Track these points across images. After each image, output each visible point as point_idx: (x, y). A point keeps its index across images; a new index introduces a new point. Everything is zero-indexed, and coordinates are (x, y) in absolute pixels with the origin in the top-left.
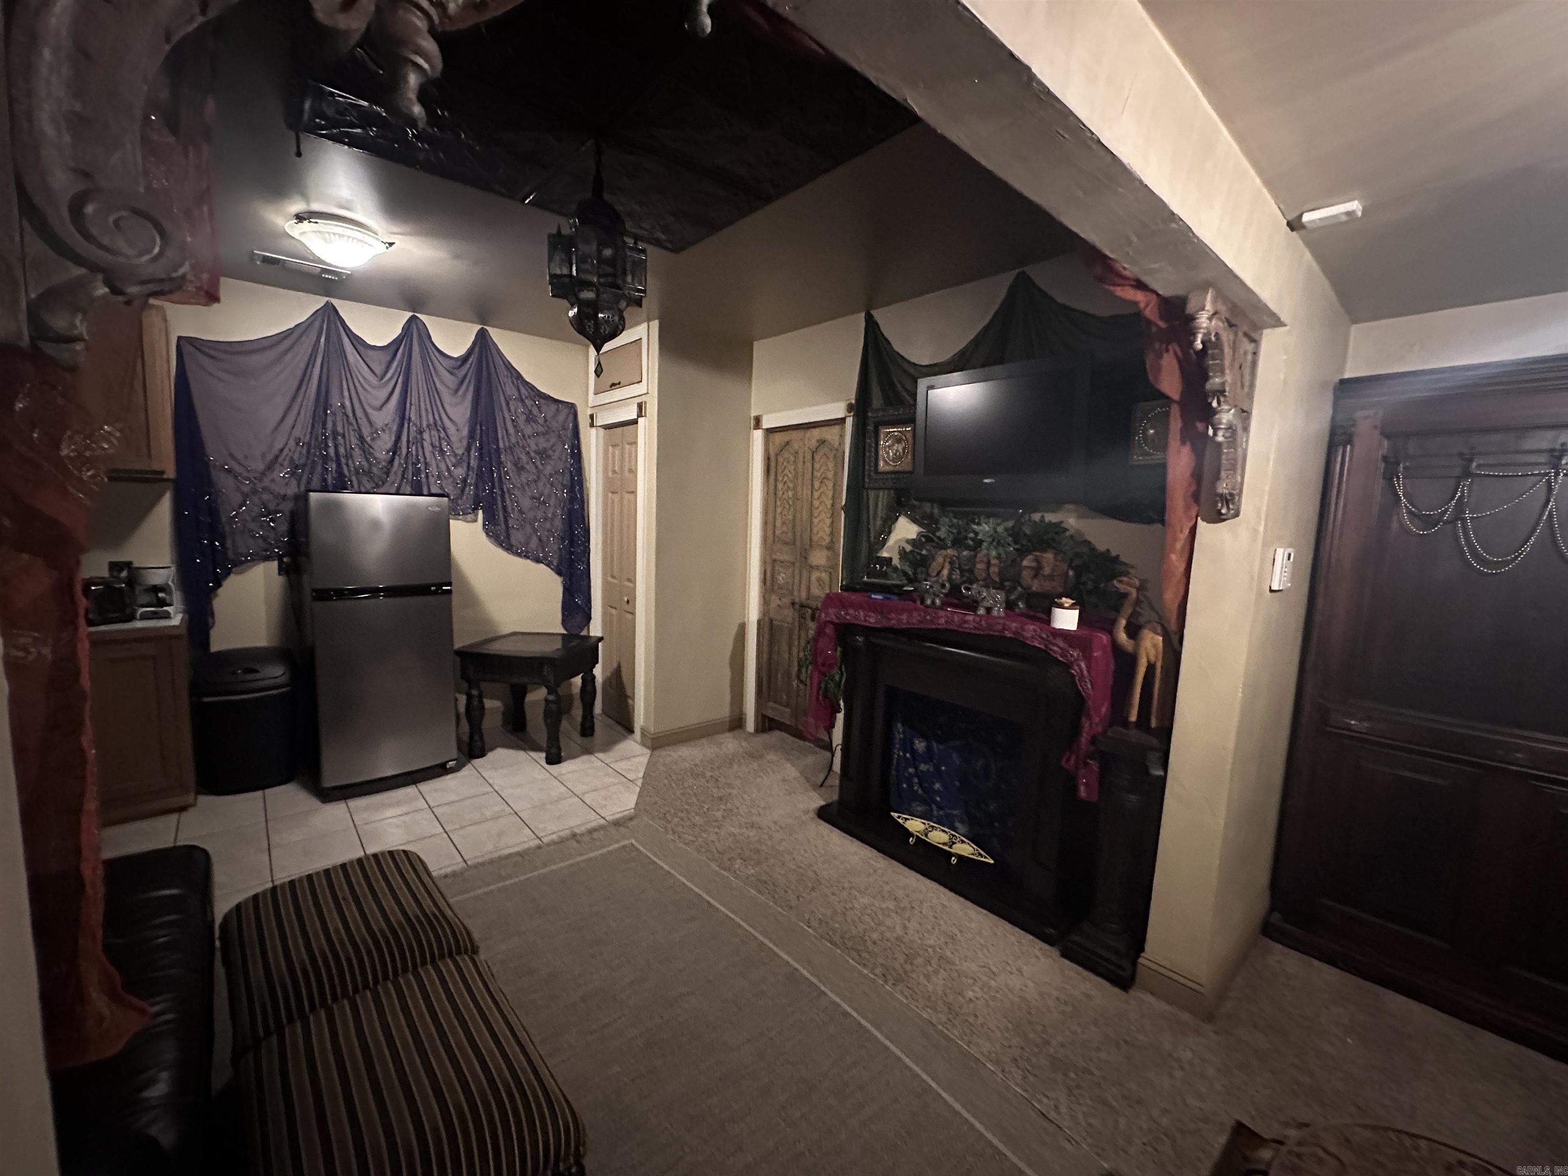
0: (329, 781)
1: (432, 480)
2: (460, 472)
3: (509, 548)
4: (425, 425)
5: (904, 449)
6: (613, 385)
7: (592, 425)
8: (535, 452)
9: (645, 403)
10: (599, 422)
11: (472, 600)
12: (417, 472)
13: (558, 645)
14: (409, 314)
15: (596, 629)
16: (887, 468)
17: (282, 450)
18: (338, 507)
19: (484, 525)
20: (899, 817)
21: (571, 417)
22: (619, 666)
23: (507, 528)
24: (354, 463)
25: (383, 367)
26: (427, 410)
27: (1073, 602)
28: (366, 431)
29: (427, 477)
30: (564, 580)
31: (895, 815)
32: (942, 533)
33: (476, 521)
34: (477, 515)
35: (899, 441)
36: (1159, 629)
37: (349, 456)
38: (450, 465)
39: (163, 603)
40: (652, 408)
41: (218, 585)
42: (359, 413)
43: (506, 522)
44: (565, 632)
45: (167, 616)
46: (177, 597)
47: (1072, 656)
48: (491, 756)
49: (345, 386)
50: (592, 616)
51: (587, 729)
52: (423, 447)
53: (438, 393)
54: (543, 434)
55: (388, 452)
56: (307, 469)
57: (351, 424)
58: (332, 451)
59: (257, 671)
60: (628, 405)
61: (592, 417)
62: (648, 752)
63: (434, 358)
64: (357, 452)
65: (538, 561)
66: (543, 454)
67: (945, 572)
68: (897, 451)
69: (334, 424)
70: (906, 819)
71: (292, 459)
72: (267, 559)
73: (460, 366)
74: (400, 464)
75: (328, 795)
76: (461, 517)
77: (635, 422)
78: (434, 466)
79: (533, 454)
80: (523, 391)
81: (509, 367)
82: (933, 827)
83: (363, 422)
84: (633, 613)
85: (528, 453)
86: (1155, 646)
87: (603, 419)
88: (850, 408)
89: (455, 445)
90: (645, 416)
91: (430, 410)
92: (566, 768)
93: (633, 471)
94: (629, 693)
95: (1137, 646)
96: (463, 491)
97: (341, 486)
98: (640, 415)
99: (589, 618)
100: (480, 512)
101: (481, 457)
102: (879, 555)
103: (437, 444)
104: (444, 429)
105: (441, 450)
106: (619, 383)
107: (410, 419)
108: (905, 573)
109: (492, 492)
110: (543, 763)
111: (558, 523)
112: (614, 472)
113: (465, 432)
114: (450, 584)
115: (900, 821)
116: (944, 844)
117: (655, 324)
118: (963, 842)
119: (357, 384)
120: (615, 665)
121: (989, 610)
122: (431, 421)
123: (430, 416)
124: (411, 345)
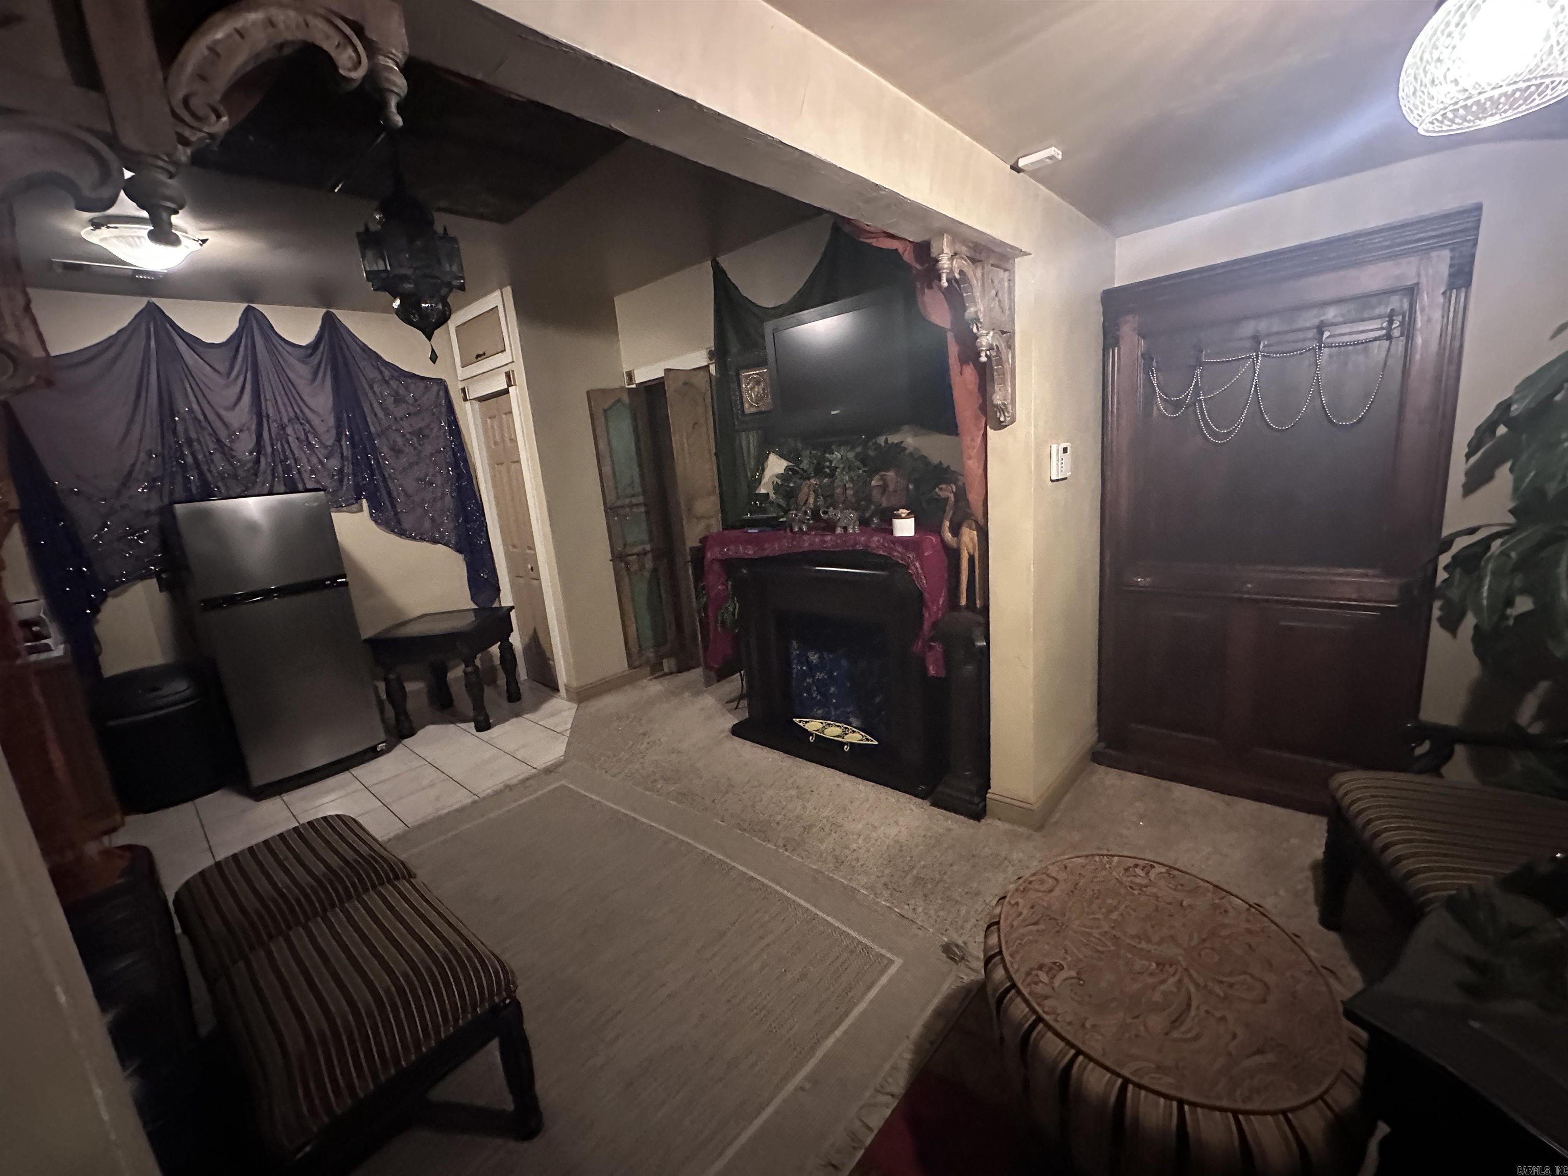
0: (258, 780)
1: (305, 476)
2: (334, 464)
3: (402, 533)
4: (285, 420)
5: (764, 390)
6: (478, 356)
7: (465, 399)
8: (410, 433)
9: (513, 371)
10: (472, 395)
11: (371, 588)
12: (288, 469)
13: (471, 618)
14: (244, 306)
15: (506, 599)
16: (753, 410)
17: (134, 465)
18: (207, 515)
19: (371, 514)
20: (800, 721)
21: (442, 393)
22: (535, 630)
23: (396, 514)
24: (217, 469)
25: (227, 364)
26: (284, 405)
27: (908, 512)
28: (223, 434)
29: (299, 472)
30: (465, 556)
31: (796, 720)
32: (805, 465)
33: (361, 510)
34: (361, 506)
35: (758, 383)
36: (974, 526)
37: (210, 460)
38: (321, 457)
39: (38, 636)
40: (521, 377)
41: (96, 610)
42: (212, 417)
43: (394, 506)
44: (476, 607)
45: (48, 648)
46: (53, 629)
47: (909, 558)
48: (421, 733)
49: (189, 389)
50: (501, 588)
51: (514, 695)
52: (288, 442)
53: (292, 384)
54: (415, 414)
55: (251, 453)
56: (167, 480)
57: (203, 428)
58: (190, 460)
59: (160, 689)
60: (498, 374)
61: (463, 390)
62: (575, 706)
63: (280, 348)
64: (217, 457)
65: (435, 541)
66: (420, 434)
67: (811, 500)
68: (758, 392)
69: (186, 430)
70: (806, 722)
71: (147, 473)
72: (142, 578)
73: (311, 355)
74: (268, 464)
75: (260, 794)
76: (344, 509)
77: (506, 392)
78: (305, 461)
79: (408, 436)
80: (387, 374)
81: (365, 348)
82: (829, 724)
83: (217, 424)
84: (538, 579)
85: (403, 435)
86: (972, 539)
87: (473, 393)
88: (711, 355)
89: (324, 438)
90: (515, 385)
91: (288, 404)
92: (495, 732)
93: (514, 441)
94: (548, 655)
95: (959, 542)
96: (341, 481)
97: (208, 494)
98: (509, 385)
99: (498, 590)
100: (364, 501)
101: (353, 445)
102: (757, 492)
103: (303, 437)
104: (309, 422)
105: (310, 443)
106: (484, 354)
107: (268, 416)
108: (779, 506)
109: (372, 479)
110: (474, 731)
111: (449, 501)
112: (496, 443)
113: (331, 421)
114: (344, 576)
115: (801, 724)
116: (838, 736)
117: (508, 290)
118: (854, 732)
119: (202, 386)
120: (531, 632)
121: (845, 529)
122: (292, 415)
123: (290, 409)
124: (253, 337)
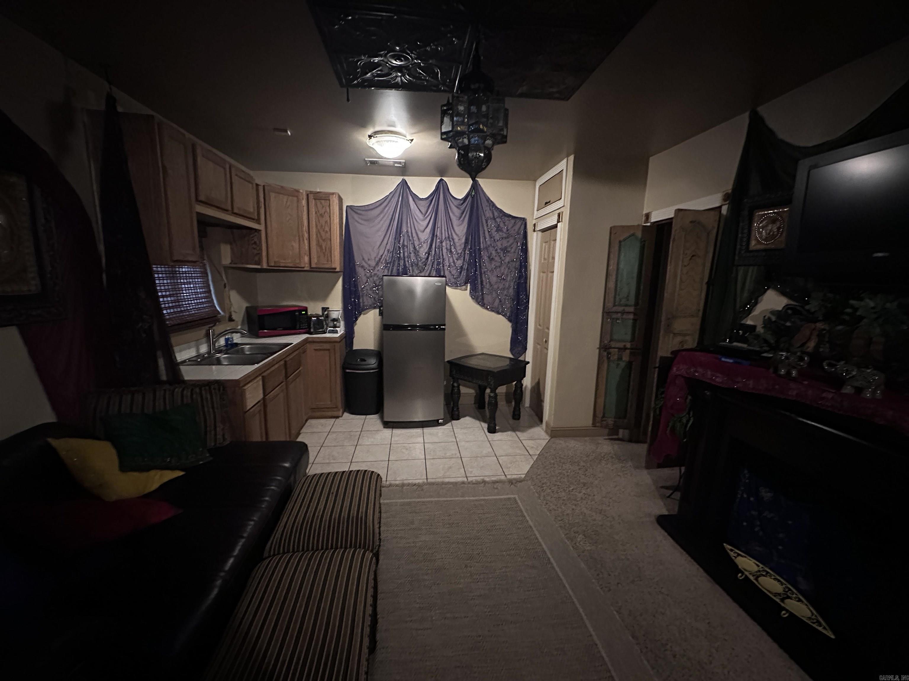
1: (446, 268)
2: (459, 263)
3: (483, 305)
4: (444, 238)
5: (779, 228)
6: (546, 203)
7: (534, 231)
8: (500, 249)
9: (562, 212)
10: (538, 228)
11: (460, 332)
12: (438, 264)
13: (508, 362)
14: (439, 179)
15: (529, 356)
16: (759, 247)
17: (382, 256)
19: (470, 292)
20: (732, 550)
21: (523, 227)
23: (483, 294)
24: (411, 261)
25: (426, 209)
26: (445, 230)
28: (416, 243)
29: (443, 266)
30: (512, 325)
31: (728, 547)
32: (813, 306)
33: (466, 290)
34: (467, 287)
35: (773, 221)
37: (409, 257)
38: (455, 259)
39: (335, 326)
40: (566, 217)
41: (357, 319)
42: (414, 235)
43: (482, 290)
44: (511, 356)
45: (336, 332)
46: (342, 323)
48: (462, 420)
49: (409, 221)
50: (528, 347)
51: (516, 416)
52: (442, 250)
53: (451, 220)
54: (506, 238)
55: (425, 254)
56: (392, 264)
57: (410, 240)
58: (402, 255)
59: (365, 361)
60: (553, 215)
61: (535, 225)
62: (548, 438)
63: (450, 201)
64: (412, 255)
65: (498, 313)
66: (505, 250)
67: (812, 345)
68: (771, 231)
69: (404, 241)
70: (739, 555)
71: (386, 260)
72: (375, 308)
73: (462, 204)
74: (431, 260)
75: (387, 425)
76: (459, 288)
77: (556, 226)
78: (447, 260)
79: (499, 251)
80: (496, 214)
81: (488, 200)
82: (768, 573)
83: (416, 238)
84: (547, 349)
85: (496, 250)
88: (726, 197)
89: (458, 248)
90: (562, 221)
91: (447, 230)
92: (497, 436)
93: (553, 258)
94: (542, 398)
96: (461, 273)
97: (405, 273)
98: (558, 222)
99: (526, 349)
100: (469, 285)
101: (471, 254)
102: (743, 322)
103: (449, 247)
104: (453, 239)
105: (451, 252)
106: (549, 202)
107: (437, 235)
109: (475, 273)
110: (486, 431)
111: (511, 291)
112: (545, 259)
113: (463, 240)
114: (444, 325)
115: (732, 554)
117: (572, 158)
118: (800, 600)
119: (414, 220)
120: (537, 380)
121: (859, 390)
122: (447, 235)
123: (447, 233)
124: (439, 195)
